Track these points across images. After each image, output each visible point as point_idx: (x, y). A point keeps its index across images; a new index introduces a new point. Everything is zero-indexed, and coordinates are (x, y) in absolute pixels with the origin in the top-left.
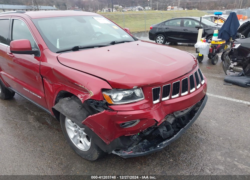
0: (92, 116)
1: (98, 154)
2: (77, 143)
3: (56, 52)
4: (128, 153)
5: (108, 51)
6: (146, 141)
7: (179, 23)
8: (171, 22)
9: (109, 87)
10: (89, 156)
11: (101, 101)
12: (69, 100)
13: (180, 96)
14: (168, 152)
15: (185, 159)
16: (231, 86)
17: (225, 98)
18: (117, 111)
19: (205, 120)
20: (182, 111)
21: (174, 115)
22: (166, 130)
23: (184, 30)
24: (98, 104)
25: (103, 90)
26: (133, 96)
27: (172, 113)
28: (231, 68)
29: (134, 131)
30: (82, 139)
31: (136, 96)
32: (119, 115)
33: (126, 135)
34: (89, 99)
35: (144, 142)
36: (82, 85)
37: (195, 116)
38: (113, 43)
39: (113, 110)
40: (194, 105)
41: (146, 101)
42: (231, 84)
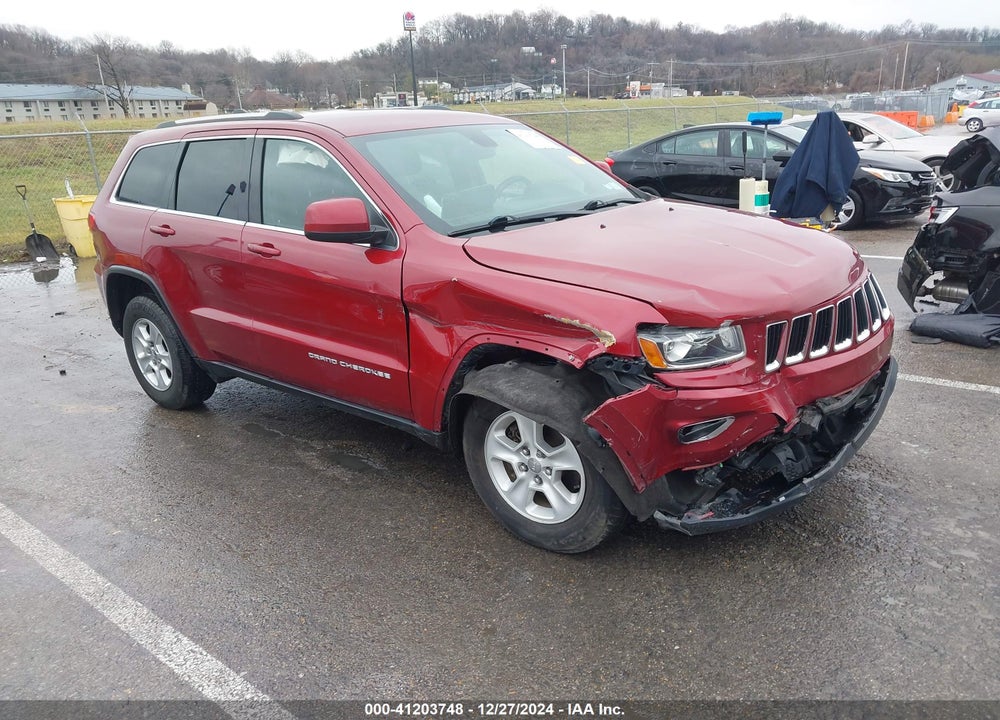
0: (618, 399)
1: (609, 523)
2: (525, 505)
3: (450, 233)
4: (700, 517)
5: (602, 227)
6: (733, 491)
7: (710, 144)
8: (680, 141)
9: (660, 319)
10: (572, 535)
11: (635, 358)
12: (515, 369)
13: (832, 353)
14: (800, 526)
15: (857, 539)
16: (938, 346)
17: (929, 380)
18: (678, 388)
19: (885, 443)
20: (838, 399)
21: (818, 408)
22: (794, 458)
23: (733, 169)
24: (627, 367)
25: (643, 327)
26: (713, 349)
27: (812, 404)
28: (928, 292)
29: (708, 455)
30: (546, 488)
31: (723, 348)
32: (682, 401)
33: (687, 469)
34: (601, 355)
35: (729, 496)
36: (573, 318)
37: (875, 412)
38: (593, 207)
39: (668, 386)
40: (866, 381)
41: (749, 363)
42: (938, 340)
